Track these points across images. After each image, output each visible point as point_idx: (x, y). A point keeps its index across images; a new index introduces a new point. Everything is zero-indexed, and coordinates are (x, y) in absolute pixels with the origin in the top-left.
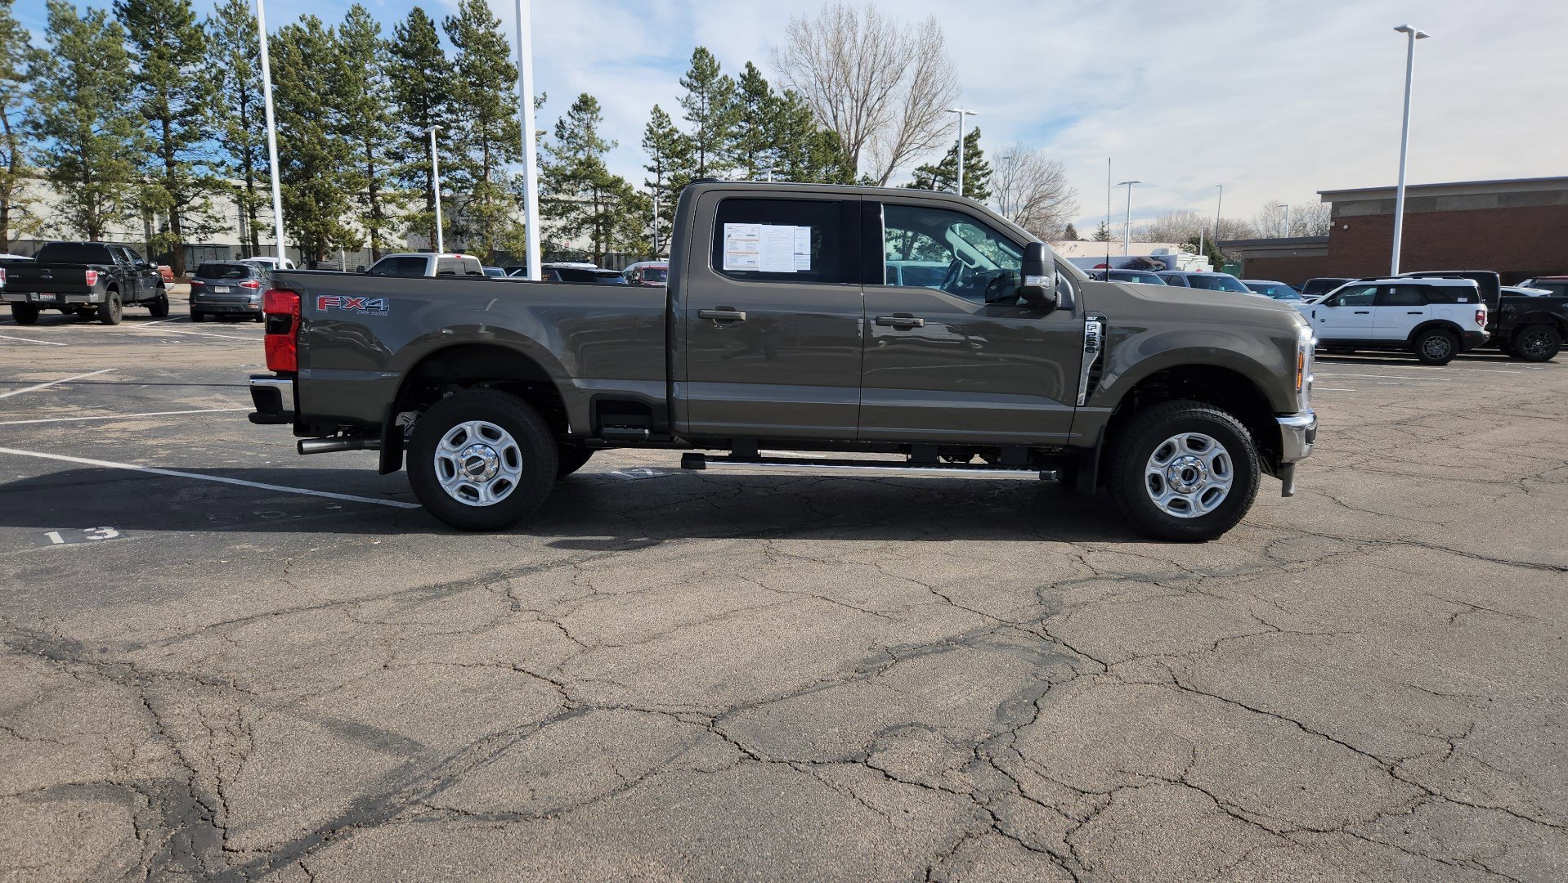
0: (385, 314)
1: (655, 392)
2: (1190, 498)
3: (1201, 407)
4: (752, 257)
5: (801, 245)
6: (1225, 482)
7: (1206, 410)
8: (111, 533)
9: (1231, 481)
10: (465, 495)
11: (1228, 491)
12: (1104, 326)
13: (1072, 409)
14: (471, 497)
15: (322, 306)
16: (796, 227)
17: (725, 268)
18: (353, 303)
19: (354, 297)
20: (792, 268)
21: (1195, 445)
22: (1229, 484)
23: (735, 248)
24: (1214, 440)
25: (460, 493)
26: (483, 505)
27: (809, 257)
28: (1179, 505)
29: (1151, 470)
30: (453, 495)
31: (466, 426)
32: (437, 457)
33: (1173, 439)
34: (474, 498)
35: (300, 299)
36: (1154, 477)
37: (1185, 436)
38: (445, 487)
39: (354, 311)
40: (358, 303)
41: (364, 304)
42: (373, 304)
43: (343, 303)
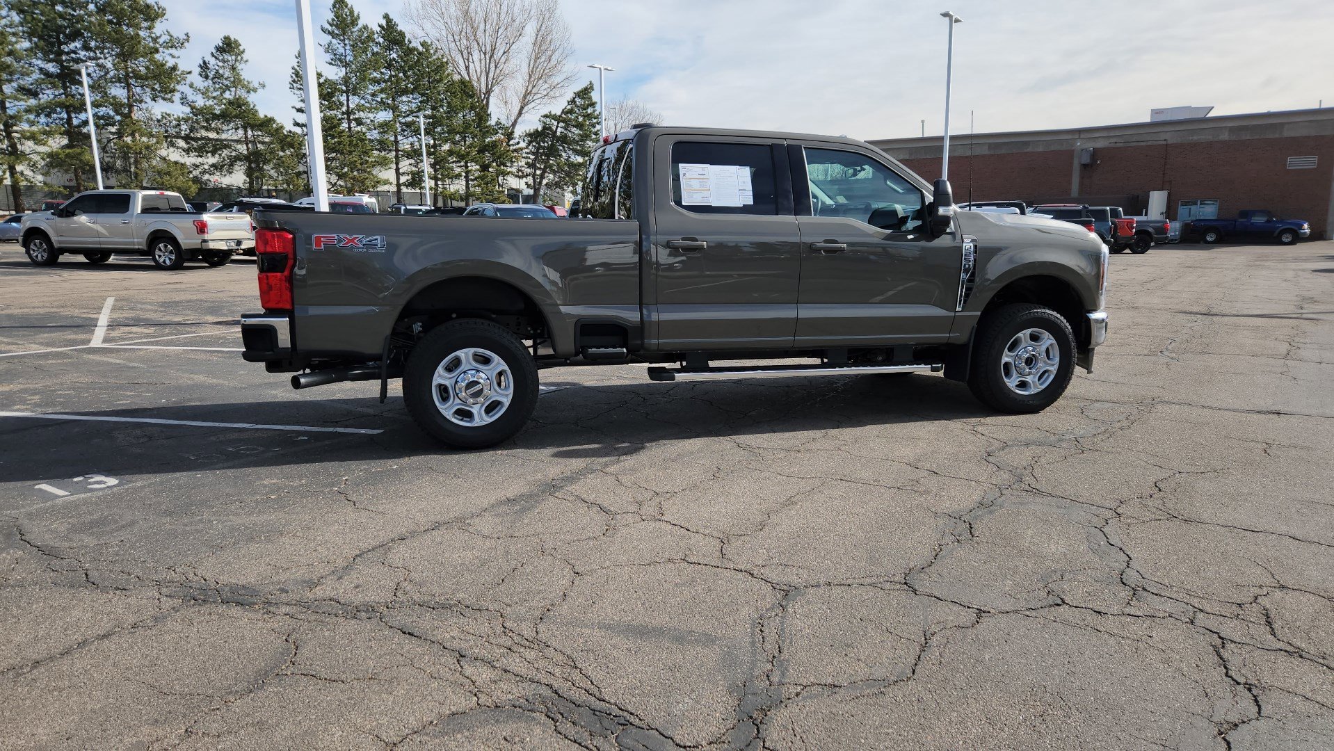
0: (383, 251)
1: (631, 315)
2: (1029, 379)
3: (1040, 308)
4: (705, 194)
5: (744, 182)
6: (1053, 365)
7: (1043, 311)
8: (112, 481)
9: (1058, 364)
10: (461, 418)
11: (1055, 372)
12: (976, 246)
13: (953, 314)
14: (465, 419)
15: (318, 244)
16: (738, 167)
17: (683, 204)
18: (350, 241)
19: (350, 236)
20: (738, 203)
21: (1034, 338)
22: (1056, 367)
23: (691, 186)
24: (1047, 333)
25: (456, 416)
26: (476, 425)
27: (751, 193)
28: (1023, 385)
29: (1005, 359)
30: (448, 417)
31: (461, 353)
32: (434, 383)
33: (1020, 334)
34: (469, 420)
35: (294, 238)
36: (1007, 364)
37: (1028, 331)
38: (440, 410)
39: (352, 248)
40: (355, 241)
41: (361, 242)
42: (371, 241)
43: (340, 241)
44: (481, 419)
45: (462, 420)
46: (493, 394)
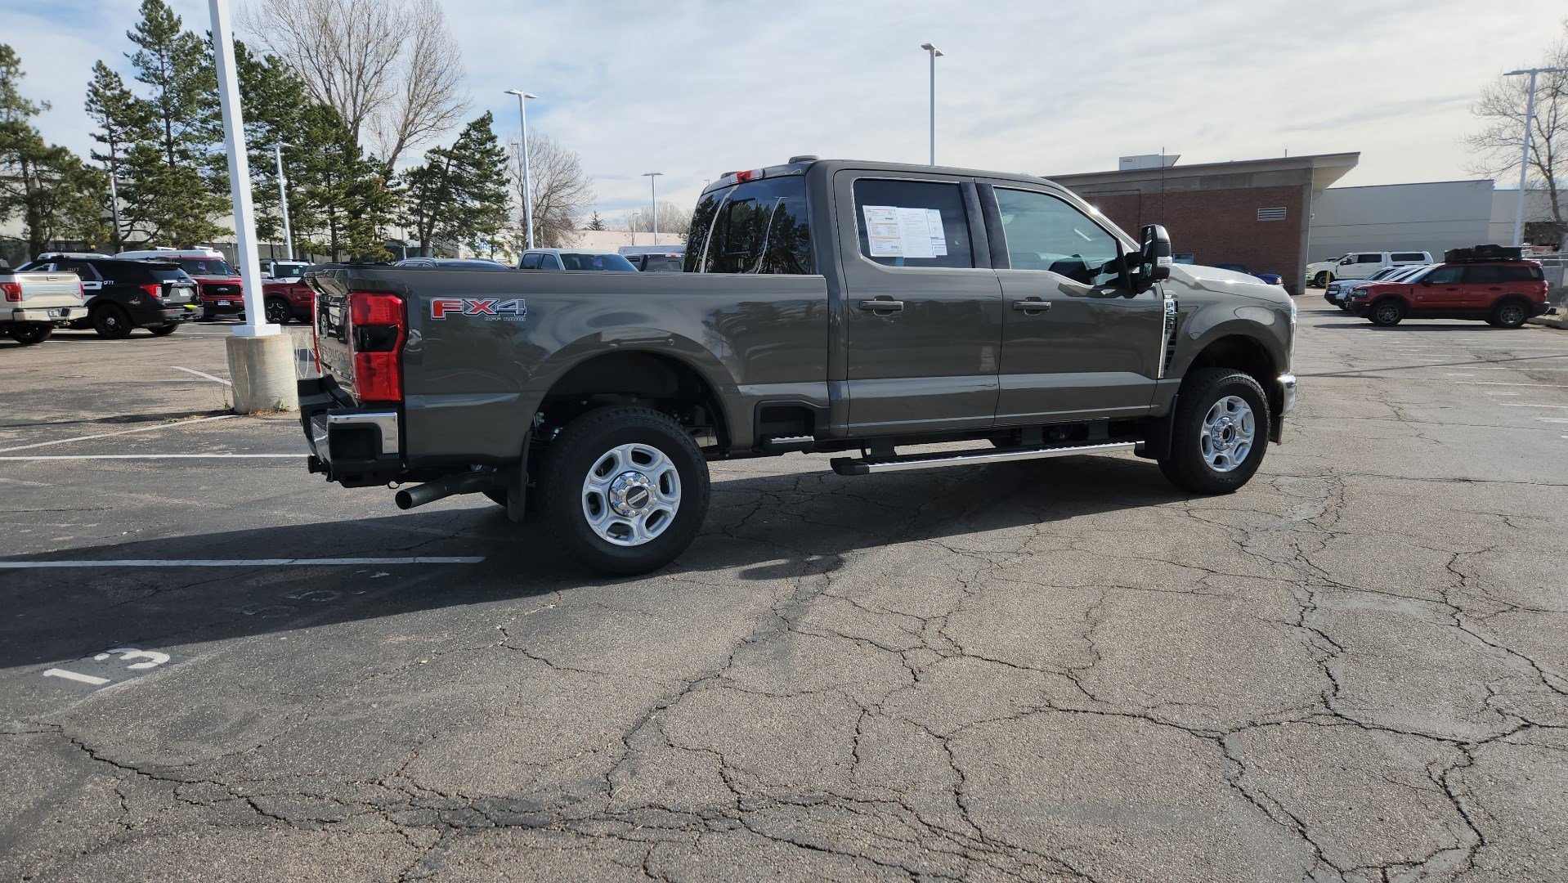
0: (522, 319)
1: (815, 391)
2: (1224, 454)
3: (1237, 373)
4: (895, 243)
5: (935, 229)
6: (1248, 437)
7: (1240, 375)
8: (160, 657)
9: (1253, 435)
10: (615, 535)
11: (1251, 444)
12: (1176, 303)
13: (1154, 382)
14: (622, 537)
15: (438, 312)
16: (927, 210)
17: (872, 255)
18: (479, 307)
19: (480, 299)
20: (931, 254)
21: (1231, 407)
22: (1251, 439)
23: (878, 233)
24: (1243, 401)
25: (610, 533)
26: (636, 544)
27: (944, 242)
28: (1219, 461)
29: (1204, 432)
30: (601, 536)
31: (616, 451)
32: (585, 492)
33: (1218, 403)
34: (625, 537)
35: (405, 304)
36: (1205, 437)
37: (1225, 400)
38: (593, 527)
39: (483, 316)
40: (487, 307)
41: (494, 307)
42: (506, 307)
43: (466, 308)
44: (642, 535)
45: (617, 538)
46: (658, 502)
